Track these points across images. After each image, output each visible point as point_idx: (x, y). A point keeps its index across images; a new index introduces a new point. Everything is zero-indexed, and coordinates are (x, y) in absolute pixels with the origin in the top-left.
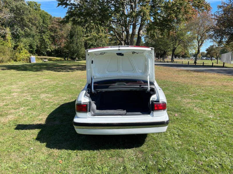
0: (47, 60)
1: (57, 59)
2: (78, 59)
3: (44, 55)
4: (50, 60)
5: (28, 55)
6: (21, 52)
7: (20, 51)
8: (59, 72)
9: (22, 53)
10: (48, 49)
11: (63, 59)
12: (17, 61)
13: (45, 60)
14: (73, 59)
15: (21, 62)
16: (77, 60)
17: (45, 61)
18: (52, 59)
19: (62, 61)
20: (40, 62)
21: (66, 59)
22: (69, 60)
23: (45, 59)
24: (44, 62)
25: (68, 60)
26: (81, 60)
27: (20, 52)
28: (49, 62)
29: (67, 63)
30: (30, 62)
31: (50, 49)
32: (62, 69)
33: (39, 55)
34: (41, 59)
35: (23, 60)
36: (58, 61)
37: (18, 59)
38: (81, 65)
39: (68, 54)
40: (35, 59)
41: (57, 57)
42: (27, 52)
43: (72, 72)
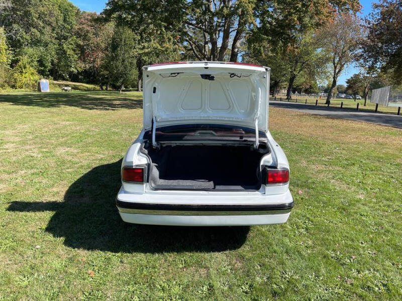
0: (68, 88)
1: (87, 88)
2: (124, 89)
3: (64, 79)
4: (75, 88)
5: (37, 77)
6: (24, 72)
7: (22, 69)
8: (90, 109)
9: (26, 73)
10: (72, 69)
11: (98, 88)
12: (16, 88)
13: (66, 88)
14: (117, 88)
15: (23, 89)
16: (123, 91)
17: (66, 90)
18: (79, 87)
19: (97, 90)
20: (58, 90)
21: (104, 88)
22: (109, 89)
23: (67, 86)
24: (64, 91)
25: (106, 89)
26: (130, 91)
27: (21, 72)
28: (73, 91)
29: (106, 95)
30: (39, 90)
31: (76, 69)
32: (97, 106)
33: (55, 79)
34: (60, 85)
35: (27, 86)
36: (88, 90)
37: (18, 84)
38: (130, 100)
39: (107, 78)
40: (47, 86)
41: (87, 83)
42: (35, 72)
43: (114, 110)
